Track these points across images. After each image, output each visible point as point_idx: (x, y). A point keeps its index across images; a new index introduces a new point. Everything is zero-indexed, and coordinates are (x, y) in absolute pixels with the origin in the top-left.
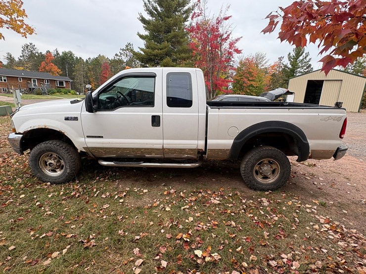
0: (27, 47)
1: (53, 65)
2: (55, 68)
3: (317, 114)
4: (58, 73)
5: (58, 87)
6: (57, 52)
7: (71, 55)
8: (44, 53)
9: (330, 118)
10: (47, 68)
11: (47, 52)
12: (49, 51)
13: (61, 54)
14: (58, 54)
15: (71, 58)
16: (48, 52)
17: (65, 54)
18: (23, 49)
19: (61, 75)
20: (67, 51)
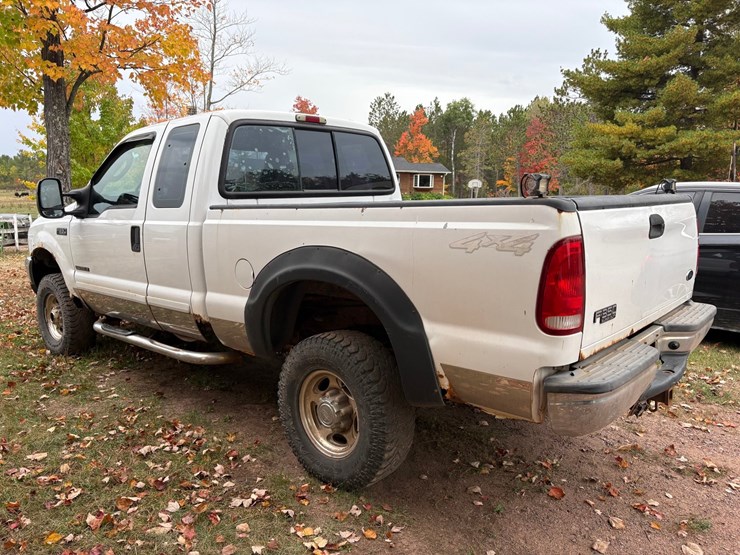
0: (379, 104)
1: (423, 137)
2: (428, 146)
3: (440, 225)
4: (431, 155)
5: (416, 189)
6: (437, 105)
7: (467, 107)
8: (411, 111)
9: (485, 240)
10: (411, 147)
11: (417, 108)
12: (421, 106)
13: (444, 109)
14: (438, 109)
15: (464, 115)
16: (420, 108)
17: (454, 108)
18: (371, 110)
19: (437, 160)
20: (458, 100)
